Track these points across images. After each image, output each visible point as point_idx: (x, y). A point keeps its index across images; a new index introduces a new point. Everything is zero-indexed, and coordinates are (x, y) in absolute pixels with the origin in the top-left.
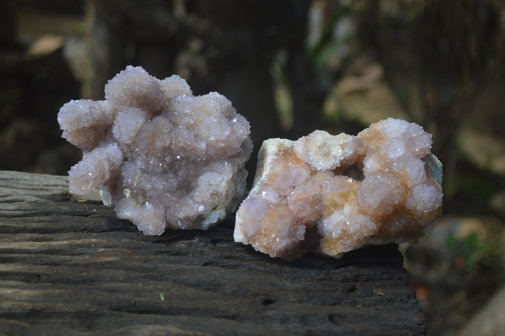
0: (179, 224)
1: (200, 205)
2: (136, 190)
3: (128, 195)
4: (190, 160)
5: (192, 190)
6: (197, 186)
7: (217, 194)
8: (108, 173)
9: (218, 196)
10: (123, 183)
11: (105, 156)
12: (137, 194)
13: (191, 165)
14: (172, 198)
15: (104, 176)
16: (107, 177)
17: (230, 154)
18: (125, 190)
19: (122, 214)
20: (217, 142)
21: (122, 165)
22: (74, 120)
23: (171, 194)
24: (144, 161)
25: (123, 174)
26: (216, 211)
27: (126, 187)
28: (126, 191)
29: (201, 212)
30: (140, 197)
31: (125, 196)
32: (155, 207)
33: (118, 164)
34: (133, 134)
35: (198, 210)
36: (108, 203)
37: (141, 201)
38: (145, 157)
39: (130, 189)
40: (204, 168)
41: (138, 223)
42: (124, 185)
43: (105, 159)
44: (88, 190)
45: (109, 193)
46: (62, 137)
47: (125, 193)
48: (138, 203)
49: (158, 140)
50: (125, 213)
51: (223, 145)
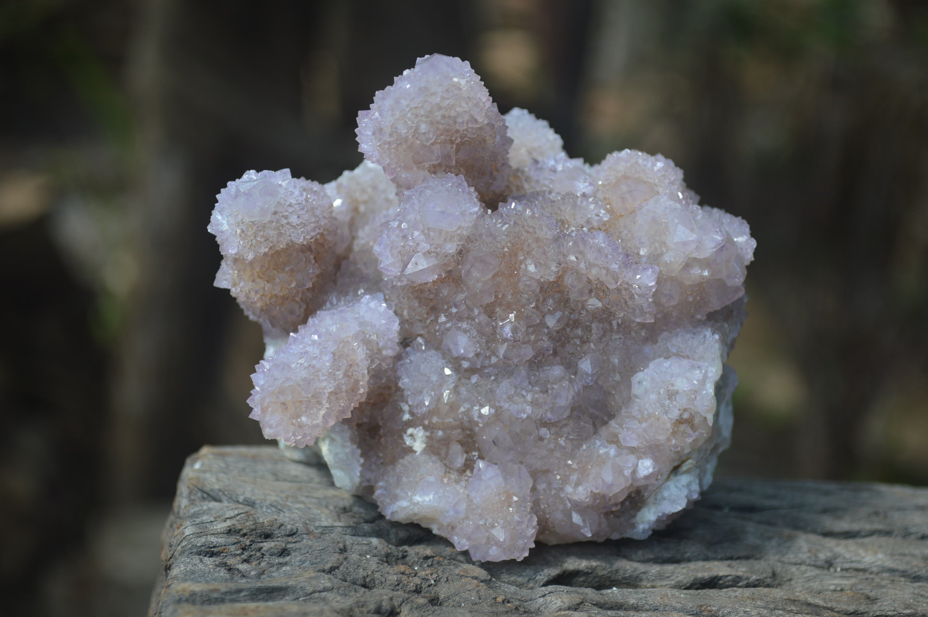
0: (576, 518)
1: (639, 458)
2: (444, 430)
3: (418, 446)
4: (614, 323)
5: (611, 416)
6: (629, 400)
7: (689, 422)
8: (367, 378)
9: (693, 428)
10: (401, 411)
11: (354, 328)
12: (446, 442)
13: (615, 336)
14: (557, 443)
15: (354, 389)
16: (362, 391)
17: (716, 305)
18: (410, 431)
19: (404, 503)
20: (688, 266)
21: (398, 358)
22: (268, 218)
23: (553, 430)
24: (481, 333)
25: (405, 382)
26: (679, 477)
27: (409, 424)
28: (411, 435)
29: (646, 477)
30: (456, 448)
31: (410, 450)
32: (506, 474)
33: (389, 353)
34: (451, 248)
35: (634, 472)
36: (351, 479)
37: (460, 461)
38: (483, 318)
39: (426, 428)
40: (647, 349)
41: (453, 528)
42: (406, 417)
43: (356, 337)
44: (317, 426)
45: (355, 446)
46: (216, 284)
47: (408, 441)
48: (448, 468)
49: (529, 261)
50: (418, 498)
51: (706, 273)
